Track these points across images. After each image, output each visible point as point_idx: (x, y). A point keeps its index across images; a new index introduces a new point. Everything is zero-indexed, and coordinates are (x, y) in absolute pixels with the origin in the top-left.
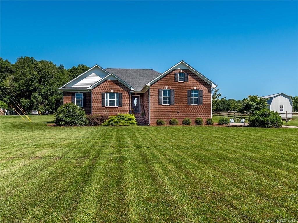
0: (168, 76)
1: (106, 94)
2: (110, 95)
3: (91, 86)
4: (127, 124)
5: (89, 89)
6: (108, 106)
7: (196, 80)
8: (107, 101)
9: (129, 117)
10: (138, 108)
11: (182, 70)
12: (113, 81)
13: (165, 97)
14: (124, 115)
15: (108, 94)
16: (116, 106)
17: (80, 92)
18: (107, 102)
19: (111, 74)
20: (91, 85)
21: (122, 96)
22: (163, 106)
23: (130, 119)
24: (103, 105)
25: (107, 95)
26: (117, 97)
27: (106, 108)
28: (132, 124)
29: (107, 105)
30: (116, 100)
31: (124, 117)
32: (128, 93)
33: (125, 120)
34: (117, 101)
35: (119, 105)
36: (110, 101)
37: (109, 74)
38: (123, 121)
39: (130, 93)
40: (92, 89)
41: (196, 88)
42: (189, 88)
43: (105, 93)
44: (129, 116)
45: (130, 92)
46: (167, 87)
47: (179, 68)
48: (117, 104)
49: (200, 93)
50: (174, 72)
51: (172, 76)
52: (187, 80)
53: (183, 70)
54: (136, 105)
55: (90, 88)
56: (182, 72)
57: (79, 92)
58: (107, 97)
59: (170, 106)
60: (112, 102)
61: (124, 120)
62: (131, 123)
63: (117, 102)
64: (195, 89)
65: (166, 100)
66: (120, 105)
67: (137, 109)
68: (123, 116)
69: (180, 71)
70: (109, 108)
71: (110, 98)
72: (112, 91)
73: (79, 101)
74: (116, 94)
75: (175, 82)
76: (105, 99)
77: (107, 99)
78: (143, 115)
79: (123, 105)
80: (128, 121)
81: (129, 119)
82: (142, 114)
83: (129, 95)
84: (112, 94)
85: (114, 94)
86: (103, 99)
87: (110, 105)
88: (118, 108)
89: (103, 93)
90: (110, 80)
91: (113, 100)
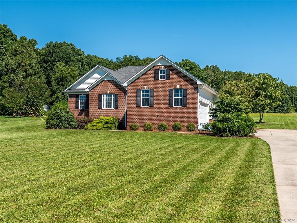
0: (147, 74)
1: (103, 96)
5: (86, 90)
6: (105, 108)
7: (180, 77)
8: (104, 102)
11: (163, 66)
12: (110, 81)
13: (144, 98)
15: (105, 96)
16: (112, 108)
17: (84, 94)
18: (104, 104)
19: (106, 74)
20: (88, 87)
21: (118, 98)
22: (141, 108)
24: (100, 107)
25: (104, 96)
26: (114, 99)
27: (102, 110)
29: (104, 107)
30: (112, 101)
32: (124, 94)
36: (106, 102)
40: (90, 91)
41: (180, 87)
42: (171, 87)
43: (101, 95)
46: (146, 87)
47: (159, 64)
48: (113, 106)
49: (184, 92)
50: (155, 69)
51: (152, 74)
52: (168, 78)
53: (165, 66)
55: (88, 90)
56: (163, 68)
57: (82, 94)
58: (104, 99)
59: (148, 108)
60: (108, 104)
63: (113, 104)
64: (178, 87)
65: (145, 101)
66: (116, 107)
69: (161, 67)
71: (106, 100)
72: (108, 92)
73: (83, 103)
74: (112, 96)
75: (155, 80)
77: (104, 100)
79: (119, 107)
83: (125, 96)
84: (109, 95)
85: (110, 95)
86: (100, 101)
87: (106, 107)
88: (114, 110)
89: (99, 94)
90: (107, 80)
91: (109, 102)
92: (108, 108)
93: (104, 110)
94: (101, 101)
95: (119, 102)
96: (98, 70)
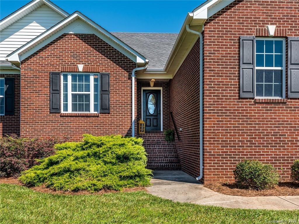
1: (62, 77)
2: (74, 79)
3: (14, 52)
4: (107, 181)
5: (10, 59)
6: (70, 111)
8: (66, 96)
9: (121, 151)
10: (157, 119)
12: (84, 38)
14: (104, 138)
15: (70, 78)
16: (92, 111)
18: (66, 100)
19: (76, 15)
21: (109, 83)
23: (124, 159)
24: (55, 109)
25: (66, 79)
26: (96, 86)
27: (61, 116)
28: (131, 177)
29: (66, 108)
30: (92, 93)
31: (101, 150)
32: (127, 75)
33: (106, 163)
34: (96, 96)
35: (102, 108)
36: (74, 96)
37: (66, 18)
38: (93, 168)
39: (133, 74)
40: (22, 63)
43: (59, 74)
44: (123, 145)
45: (134, 70)
46: (272, 29)
48: (96, 106)
54: (151, 111)
55: (15, 58)
58: (66, 86)
60: (80, 102)
61: (100, 161)
62: (126, 174)
63: (96, 100)
65: (269, 79)
66: (105, 108)
67: (155, 121)
68: (99, 146)
70: (71, 116)
71: (74, 88)
72: (81, 67)
74: (92, 78)
76: (60, 90)
77: (66, 90)
78: (171, 137)
79: (112, 110)
80: (115, 168)
81: (118, 158)
82: (169, 134)
83: (130, 78)
84: (81, 77)
85: (86, 76)
86: (55, 91)
87: (74, 109)
88: (98, 117)
89: (53, 74)
90: (76, 35)
91: (83, 95)
92: (79, 111)
93: (67, 116)
94: (59, 93)
95: (111, 95)
96: (39, 14)
